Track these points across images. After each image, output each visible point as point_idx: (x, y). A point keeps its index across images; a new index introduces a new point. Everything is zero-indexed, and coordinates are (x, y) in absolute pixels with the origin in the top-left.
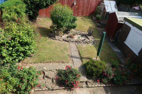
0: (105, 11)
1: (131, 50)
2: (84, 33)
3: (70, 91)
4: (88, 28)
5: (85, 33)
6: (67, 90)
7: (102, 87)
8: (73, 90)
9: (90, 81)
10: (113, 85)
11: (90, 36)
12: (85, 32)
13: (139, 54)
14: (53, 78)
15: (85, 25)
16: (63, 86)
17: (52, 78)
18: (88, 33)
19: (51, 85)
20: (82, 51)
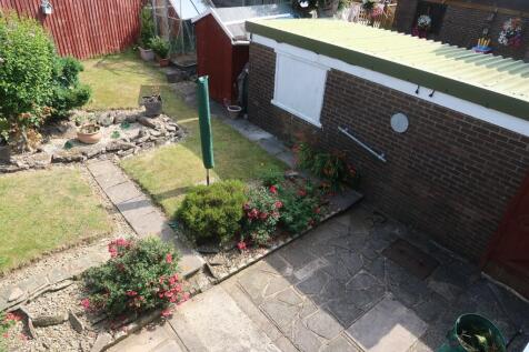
0: (177, 16)
1: (297, 119)
2: (128, 113)
3: (162, 325)
4: (138, 91)
5: (135, 112)
6: (149, 329)
7: (260, 259)
8: (170, 317)
9: (218, 258)
10: (289, 240)
11: (155, 116)
12: (131, 109)
13: (321, 120)
14: (70, 314)
15: (121, 85)
16: (127, 324)
17: (66, 318)
18: (144, 109)
19: (73, 342)
20: (149, 176)
